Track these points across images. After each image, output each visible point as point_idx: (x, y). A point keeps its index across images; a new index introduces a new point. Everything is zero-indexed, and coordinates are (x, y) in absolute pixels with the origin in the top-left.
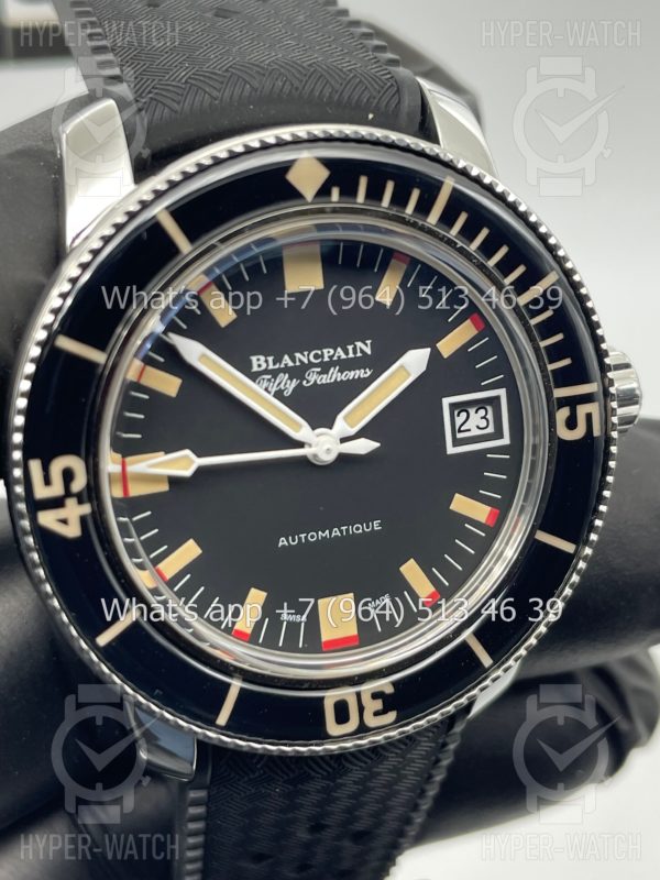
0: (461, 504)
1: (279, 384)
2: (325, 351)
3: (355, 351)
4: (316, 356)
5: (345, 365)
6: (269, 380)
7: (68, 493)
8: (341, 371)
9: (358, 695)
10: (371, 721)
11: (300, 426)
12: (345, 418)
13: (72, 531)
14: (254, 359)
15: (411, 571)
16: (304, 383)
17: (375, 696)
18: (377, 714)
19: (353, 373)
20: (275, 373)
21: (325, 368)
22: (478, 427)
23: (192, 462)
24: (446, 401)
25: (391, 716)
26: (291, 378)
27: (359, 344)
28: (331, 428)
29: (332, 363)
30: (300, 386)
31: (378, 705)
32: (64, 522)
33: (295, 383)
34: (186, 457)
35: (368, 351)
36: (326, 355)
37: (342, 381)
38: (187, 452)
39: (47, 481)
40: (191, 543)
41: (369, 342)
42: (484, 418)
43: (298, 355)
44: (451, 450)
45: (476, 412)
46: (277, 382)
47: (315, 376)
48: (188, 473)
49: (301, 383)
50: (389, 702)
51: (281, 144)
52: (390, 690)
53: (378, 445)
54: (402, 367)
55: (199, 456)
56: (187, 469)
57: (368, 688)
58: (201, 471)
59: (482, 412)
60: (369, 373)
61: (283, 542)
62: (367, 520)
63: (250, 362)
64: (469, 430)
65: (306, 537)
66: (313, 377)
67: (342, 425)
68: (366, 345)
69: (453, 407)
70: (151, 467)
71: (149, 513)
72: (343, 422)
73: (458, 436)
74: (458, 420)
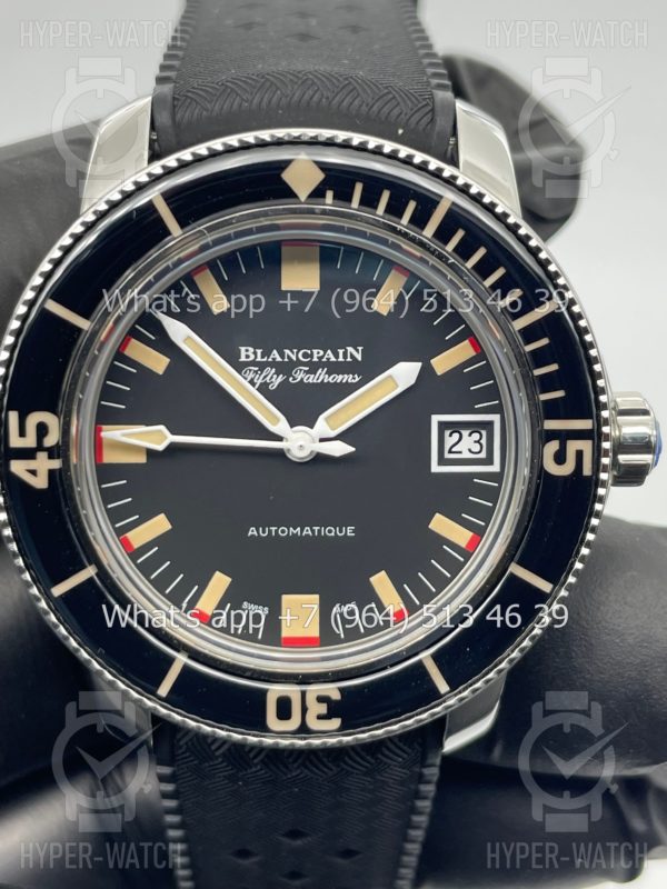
0: (441, 524)
1: (265, 377)
2: (315, 351)
3: (345, 356)
4: (305, 355)
5: (333, 368)
6: (256, 372)
7: (40, 447)
8: (329, 373)
9: (303, 694)
10: (313, 724)
11: (278, 420)
12: (327, 419)
13: (40, 482)
14: (243, 349)
15: (381, 582)
16: (291, 379)
17: (321, 699)
18: (320, 717)
19: (341, 377)
20: (262, 366)
22: (470, 451)
23: (166, 438)
24: (436, 419)
25: (335, 723)
26: (277, 373)
27: (350, 349)
28: (312, 427)
29: (320, 364)
30: (285, 383)
31: (323, 709)
32: (33, 472)
33: (281, 378)
34: (160, 431)
35: (359, 357)
36: (315, 356)
37: (328, 382)
38: (162, 427)
39: (22, 433)
40: (162, 518)
41: (360, 348)
42: (478, 442)
43: (287, 352)
44: (435, 468)
45: (470, 435)
46: (264, 374)
47: (302, 375)
48: (160, 447)
49: (288, 378)
50: (334, 709)
52: (336, 696)
53: (353, 449)
54: (390, 377)
55: (173, 433)
56: (160, 444)
57: (314, 690)
58: (172, 448)
59: (476, 436)
60: (357, 379)
62: (341, 524)
63: (240, 351)
64: (460, 452)
66: (299, 375)
67: (323, 426)
68: (357, 351)
69: (443, 426)
70: (124, 435)
71: (125, 482)
72: (325, 424)
73: (447, 456)
74: (450, 440)
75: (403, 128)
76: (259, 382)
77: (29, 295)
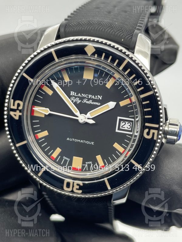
0: (116, 145)
1: (76, 100)
2: (90, 95)
3: (97, 98)
4: (87, 96)
5: (94, 100)
6: (74, 98)
7: (18, 109)
8: (92, 102)
9: (73, 183)
10: (75, 190)
11: (77, 112)
12: (90, 113)
13: (17, 118)
14: (71, 92)
15: (99, 158)
16: (83, 102)
17: (78, 185)
18: (77, 189)
19: (95, 103)
20: (76, 97)
21: (89, 100)
22: (127, 128)
23: (49, 112)
24: (119, 118)
25: (80, 191)
26: (79, 100)
27: (99, 96)
28: (86, 115)
29: (91, 99)
30: (81, 102)
31: (78, 187)
32: (15, 115)
33: (80, 101)
34: (47, 110)
35: (101, 98)
36: (90, 96)
37: (92, 104)
38: (48, 109)
39: (14, 105)
40: (46, 131)
41: (101, 96)
42: (130, 126)
43: (82, 94)
44: (117, 131)
45: (128, 123)
46: (76, 99)
48: (47, 114)
49: (82, 101)
50: (80, 188)
51: (85, 40)
52: (82, 185)
53: (95, 122)
54: (108, 105)
55: (50, 111)
57: (76, 182)
58: (50, 115)
59: (129, 124)
60: (100, 104)
61: (68, 139)
62: (91, 141)
63: (70, 93)
64: (125, 128)
65: (74, 140)
66: (85, 101)
67: (89, 115)
68: (101, 97)
69: (120, 120)
70: (38, 109)
71: (38, 121)
72: (89, 114)
73: (121, 128)
74: (122, 124)
75: (123, 39)
76: (74, 101)
77: (19, 71)
